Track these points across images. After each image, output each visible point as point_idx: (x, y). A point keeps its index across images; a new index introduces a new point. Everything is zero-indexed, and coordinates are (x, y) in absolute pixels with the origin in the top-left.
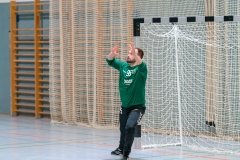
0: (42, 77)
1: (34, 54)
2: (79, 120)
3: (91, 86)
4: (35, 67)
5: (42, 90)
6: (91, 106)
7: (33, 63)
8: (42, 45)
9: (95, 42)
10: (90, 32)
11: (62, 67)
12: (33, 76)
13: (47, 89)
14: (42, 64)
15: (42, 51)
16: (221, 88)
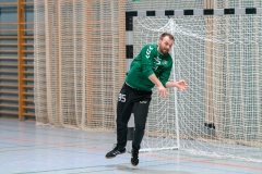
0: (26, 75)
1: (18, 50)
2: (66, 122)
3: (80, 85)
4: (18, 64)
5: (26, 89)
6: (80, 107)
7: (16, 60)
8: (26, 40)
9: (84, 37)
10: (79, 26)
11: (48, 65)
12: (16, 74)
13: (32, 89)
14: (26, 61)
15: (26, 47)
16: (222, 87)
